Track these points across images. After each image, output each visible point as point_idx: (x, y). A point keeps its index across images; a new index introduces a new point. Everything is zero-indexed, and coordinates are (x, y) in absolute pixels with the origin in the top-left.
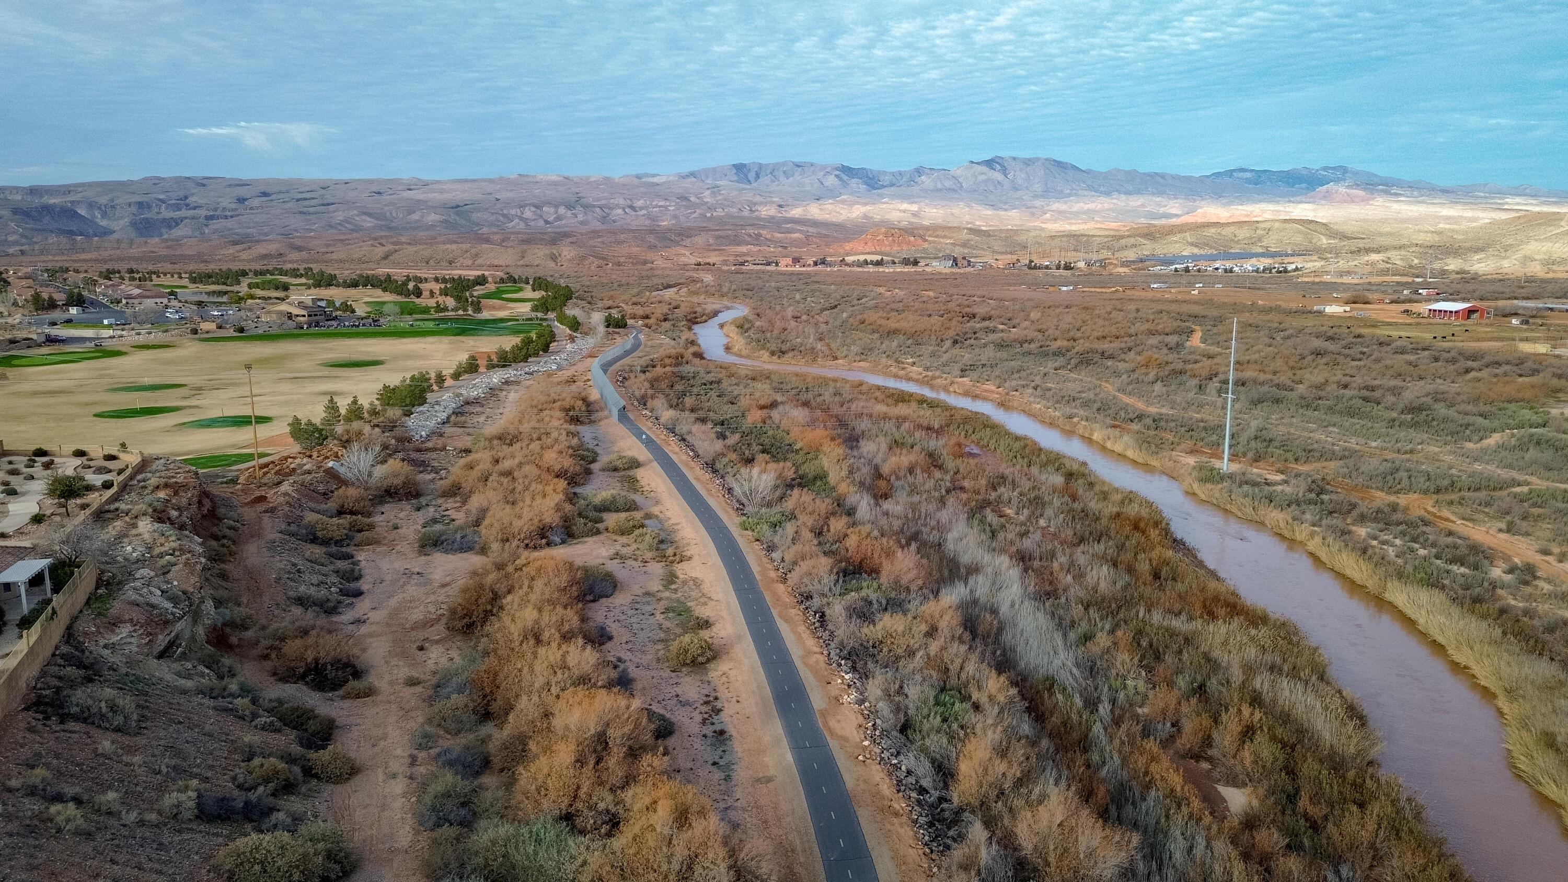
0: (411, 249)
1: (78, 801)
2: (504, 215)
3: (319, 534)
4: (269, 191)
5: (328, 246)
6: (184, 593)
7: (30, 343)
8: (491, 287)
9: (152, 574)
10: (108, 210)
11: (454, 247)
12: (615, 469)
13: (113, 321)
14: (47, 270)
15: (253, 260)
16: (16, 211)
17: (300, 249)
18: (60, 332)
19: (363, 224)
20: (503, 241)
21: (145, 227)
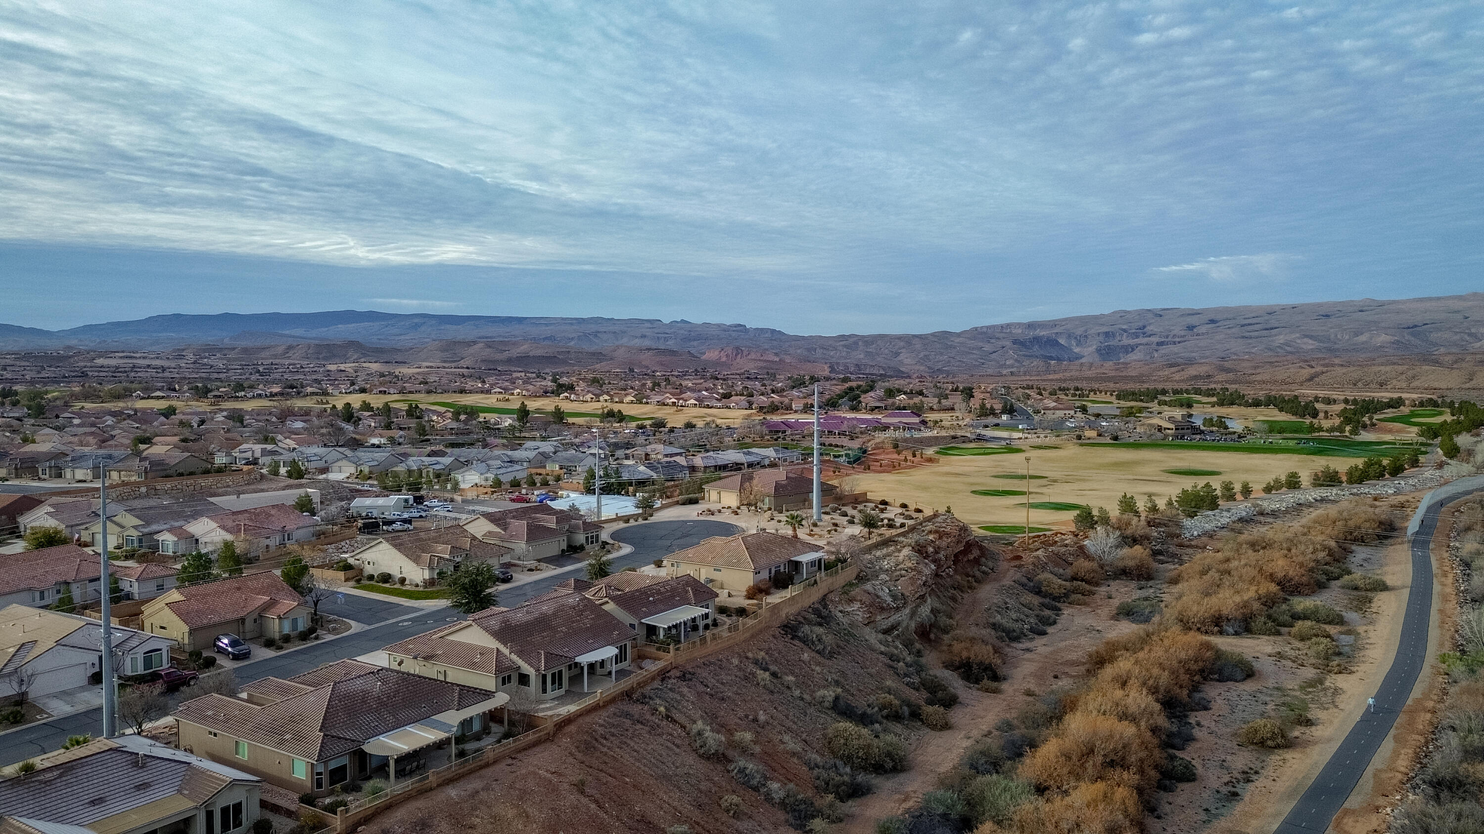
0: (1340, 371)
1: (774, 675)
3: (1043, 589)
4: (1218, 317)
5: (1256, 368)
6: (902, 594)
7: (966, 439)
8: (1405, 410)
9: (888, 579)
10: (1081, 340)
11: (1388, 368)
12: (1356, 588)
13: (1025, 426)
14: (1004, 387)
15: (1182, 381)
16: (1015, 342)
17: (1228, 371)
18: (989, 433)
19: (1304, 347)
20: (1456, 362)
21: (1106, 353)
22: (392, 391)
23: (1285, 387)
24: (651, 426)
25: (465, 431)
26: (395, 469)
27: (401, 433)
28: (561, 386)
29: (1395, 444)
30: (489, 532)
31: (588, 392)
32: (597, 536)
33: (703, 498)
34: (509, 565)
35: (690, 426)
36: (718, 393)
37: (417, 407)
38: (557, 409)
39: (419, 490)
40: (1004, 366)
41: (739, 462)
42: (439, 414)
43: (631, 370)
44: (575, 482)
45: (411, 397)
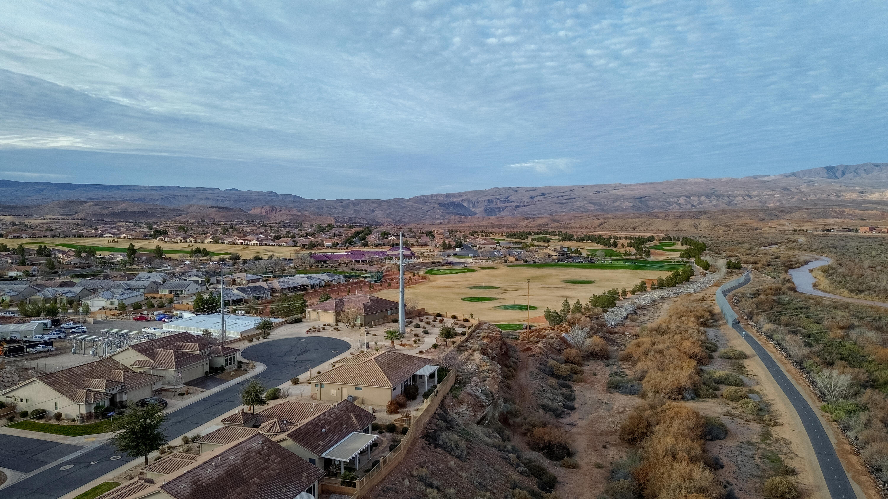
0: (613, 221)
1: (439, 490)
2: (667, 202)
3: (555, 372)
4: (545, 192)
5: (570, 220)
6: (491, 393)
7: (440, 264)
8: (657, 243)
9: (478, 380)
10: (475, 204)
11: (637, 220)
12: (729, 358)
13: (472, 255)
14: (449, 231)
15: (534, 227)
16: (440, 205)
17: (557, 221)
18: (452, 259)
19: (589, 208)
20: (666, 217)
21: (490, 211)
22: (24, 236)
23: (588, 230)
24: (229, 259)
25: (86, 265)
26: (33, 297)
27: (34, 267)
28: (156, 232)
29: (671, 262)
30: (139, 361)
31: (178, 236)
32: (234, 357)
33: (305, 317)
34: (161, 391)
35: (257, 258)
36: (271, 236)
37: (45, 247)
38: (158, 248)
39: (55, 314)
40: (435, 218)
41: (304, 284)
42: (64, 253)
43: (203, 221)
44: (184, 303)
45: (40, 240)
